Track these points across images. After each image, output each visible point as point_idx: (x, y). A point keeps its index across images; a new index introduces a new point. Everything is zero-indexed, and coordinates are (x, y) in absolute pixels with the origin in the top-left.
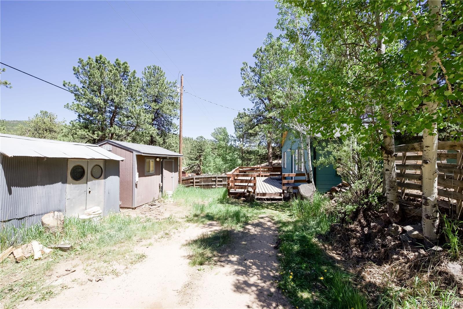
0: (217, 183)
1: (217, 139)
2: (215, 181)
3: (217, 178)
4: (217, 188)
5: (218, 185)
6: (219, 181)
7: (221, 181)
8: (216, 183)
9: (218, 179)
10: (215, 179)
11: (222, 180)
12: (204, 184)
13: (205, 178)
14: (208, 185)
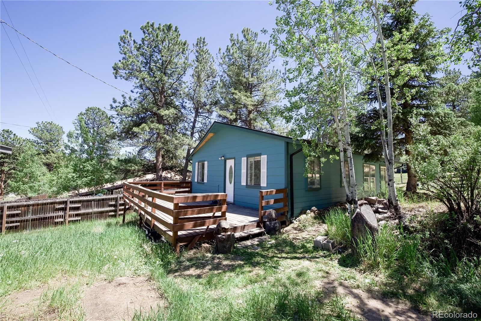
0: (68, 212)
1: (41, 139)
2: (64, 209)
3: (68, 203)
4: (67, 221)
5: (70, 216)
6: (72, 209)
7: (78, 209)
8: (65, 213)
9: (69, 205)
10: (63, 206)
11: (79, 205)
12: (34, 217)
13: (38, 205)
14: (45, 218)
